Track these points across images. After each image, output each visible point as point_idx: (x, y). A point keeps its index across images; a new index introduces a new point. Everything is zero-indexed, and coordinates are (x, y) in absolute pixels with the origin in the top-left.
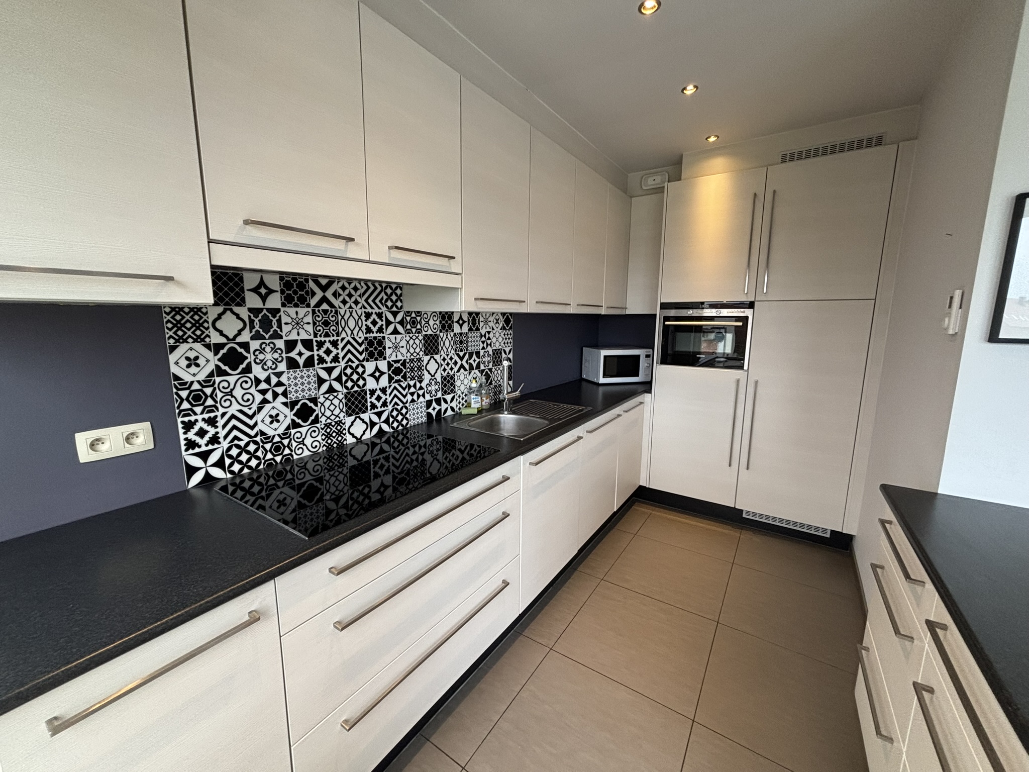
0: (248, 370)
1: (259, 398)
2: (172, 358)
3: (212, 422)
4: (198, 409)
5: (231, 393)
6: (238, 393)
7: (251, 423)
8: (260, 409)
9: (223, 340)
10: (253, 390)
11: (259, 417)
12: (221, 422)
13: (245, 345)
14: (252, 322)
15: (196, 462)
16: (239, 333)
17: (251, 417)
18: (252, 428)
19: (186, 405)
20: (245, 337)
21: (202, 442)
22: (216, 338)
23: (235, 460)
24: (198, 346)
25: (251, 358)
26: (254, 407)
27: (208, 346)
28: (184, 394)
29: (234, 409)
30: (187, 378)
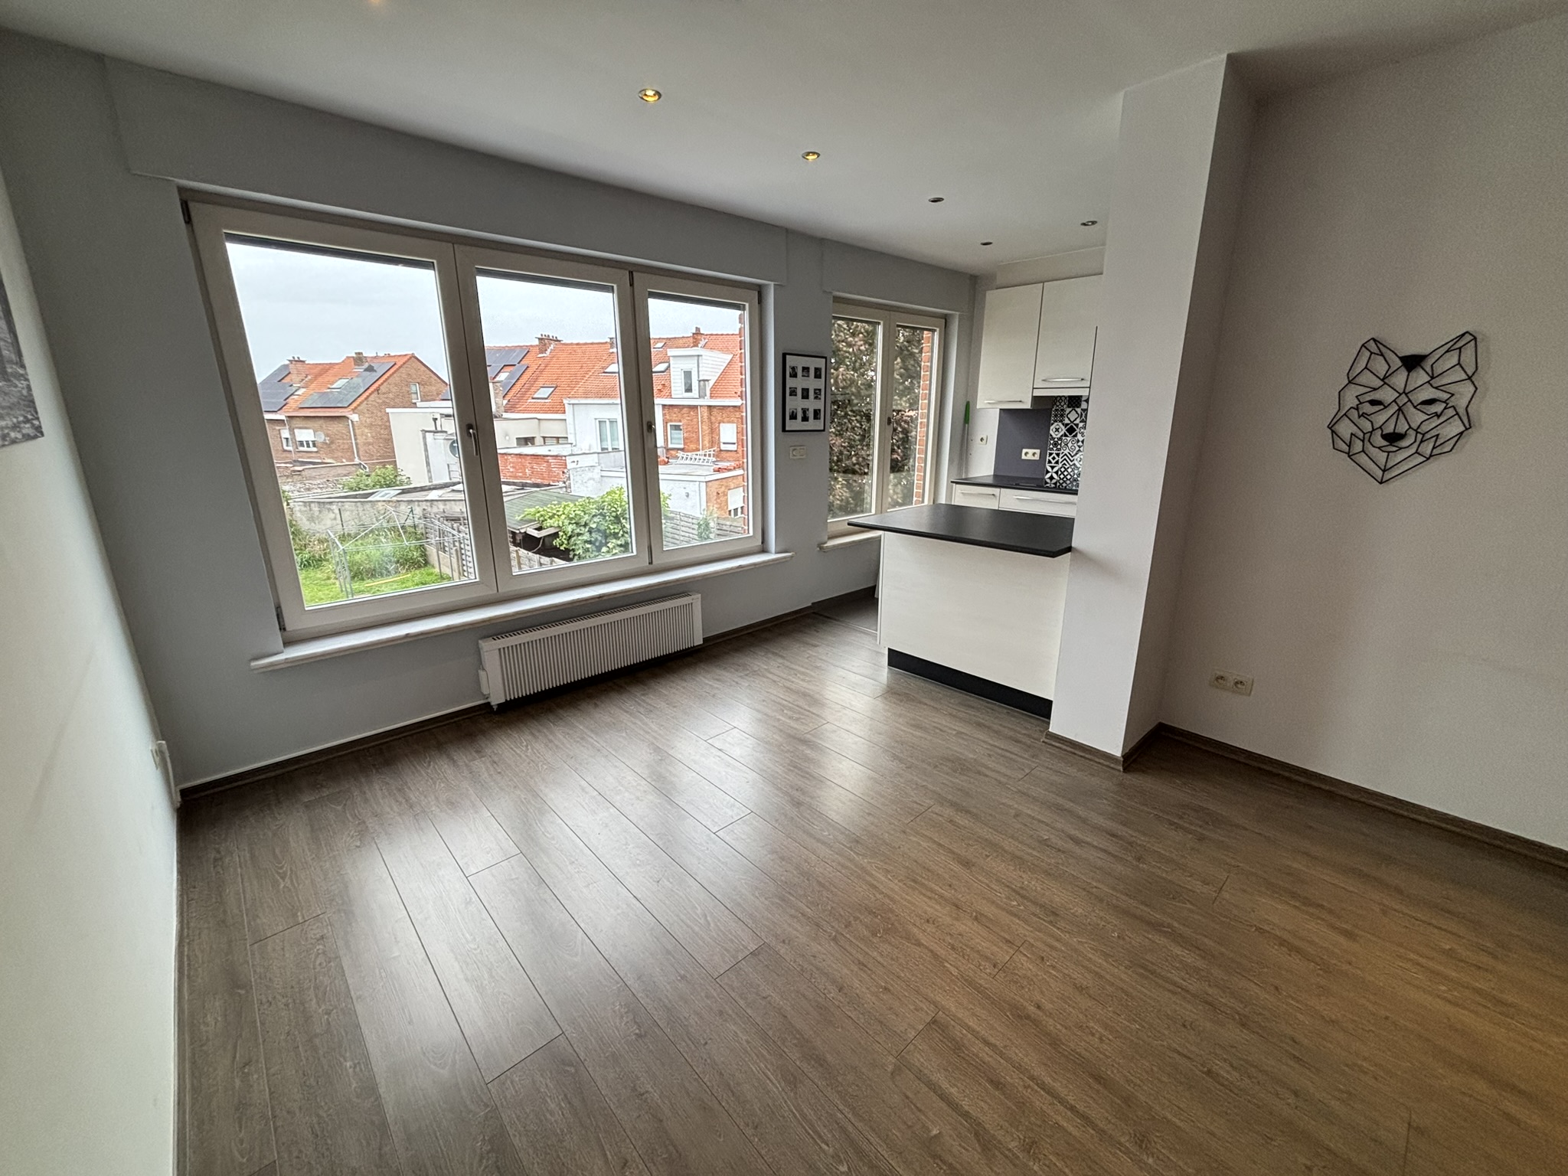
0: (1076, 436)
1: (1077, 448)
2: (1052, 428)
3: (1058, 455)
4: (1055, 449)
5: (1067, 445)
6: (1070, 445)
7: (1072, 459)
8: (1076, 454)
9: (1069, 422)
10: (1075, 445)
11: (1075, 457)
12: (1061, 456)
13: (1077, 425)
14: (1082, 414)
15: (1049, 469)
16: (1076, 419)
17: (1072, 457)
18: (1072, 461)
19: (1051, 446)
20: (1077, 421)
21: (1053, 462)
22: (1067, 421)
23: (1062, 473)
24: (1060, 424)
25: (1078, 430)
26: (1075, 452)
27: (1063, 424)
28: (1052, 442)
29: (1066, 452)
30: (1054, 436)
